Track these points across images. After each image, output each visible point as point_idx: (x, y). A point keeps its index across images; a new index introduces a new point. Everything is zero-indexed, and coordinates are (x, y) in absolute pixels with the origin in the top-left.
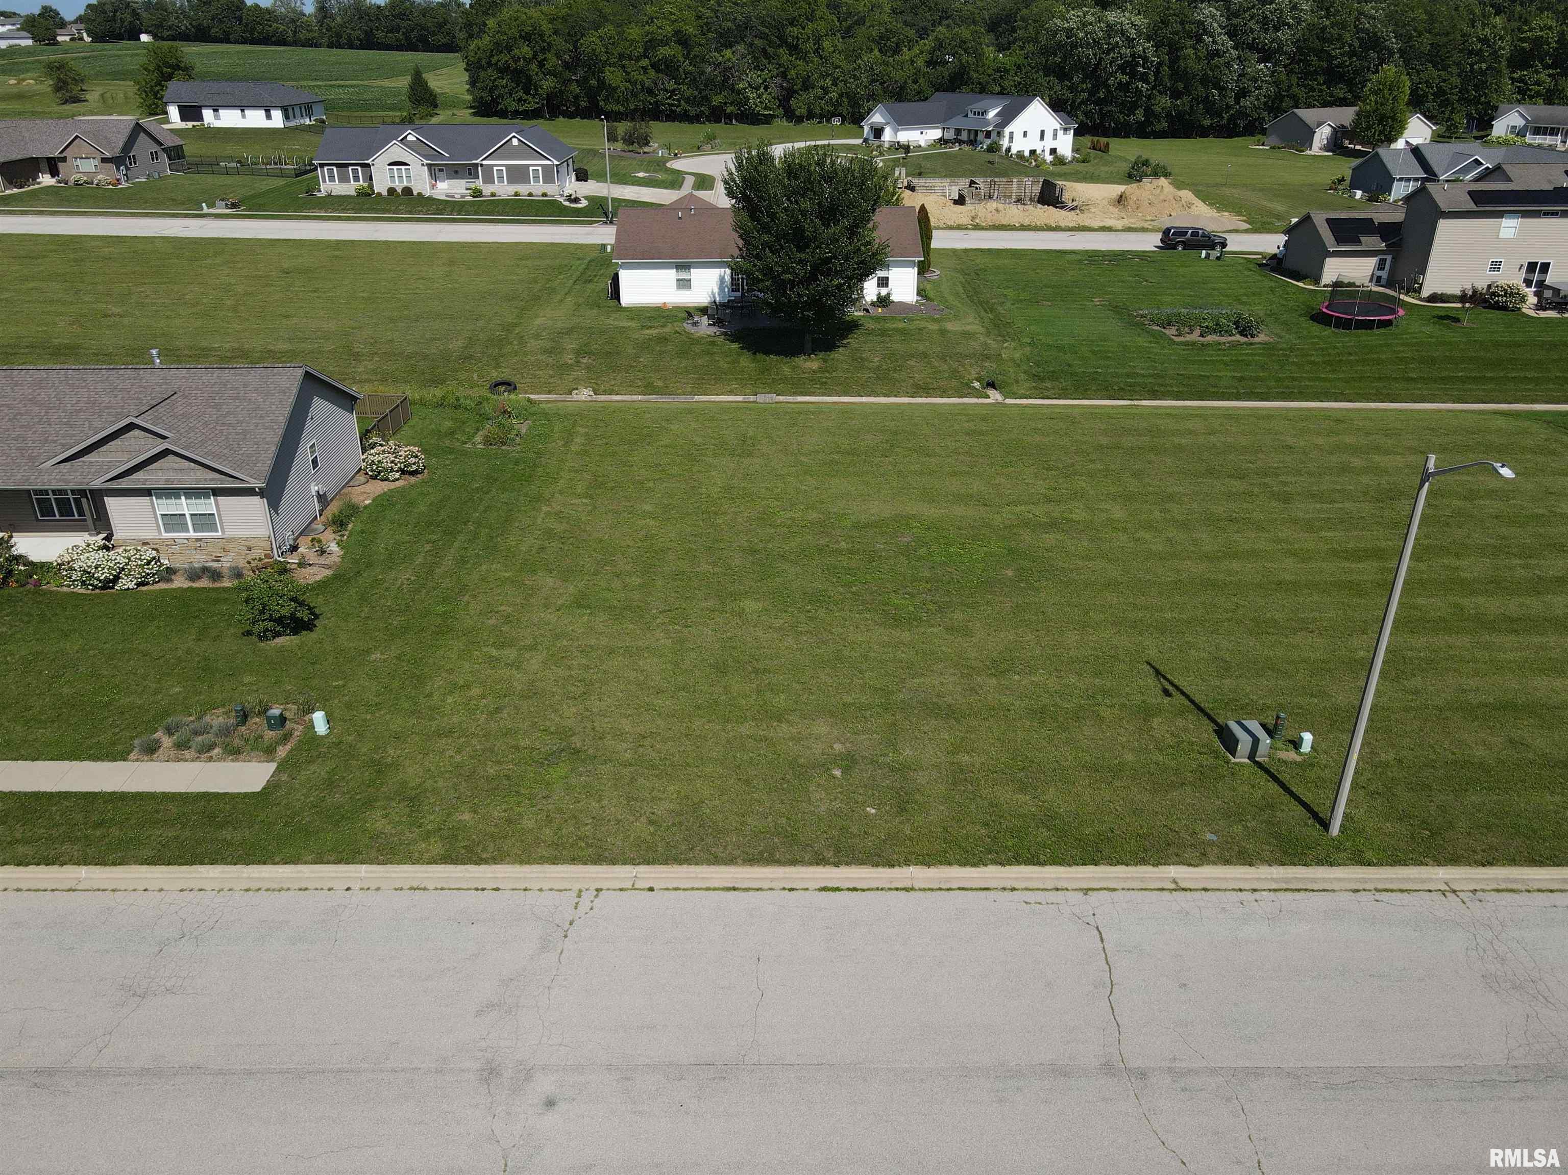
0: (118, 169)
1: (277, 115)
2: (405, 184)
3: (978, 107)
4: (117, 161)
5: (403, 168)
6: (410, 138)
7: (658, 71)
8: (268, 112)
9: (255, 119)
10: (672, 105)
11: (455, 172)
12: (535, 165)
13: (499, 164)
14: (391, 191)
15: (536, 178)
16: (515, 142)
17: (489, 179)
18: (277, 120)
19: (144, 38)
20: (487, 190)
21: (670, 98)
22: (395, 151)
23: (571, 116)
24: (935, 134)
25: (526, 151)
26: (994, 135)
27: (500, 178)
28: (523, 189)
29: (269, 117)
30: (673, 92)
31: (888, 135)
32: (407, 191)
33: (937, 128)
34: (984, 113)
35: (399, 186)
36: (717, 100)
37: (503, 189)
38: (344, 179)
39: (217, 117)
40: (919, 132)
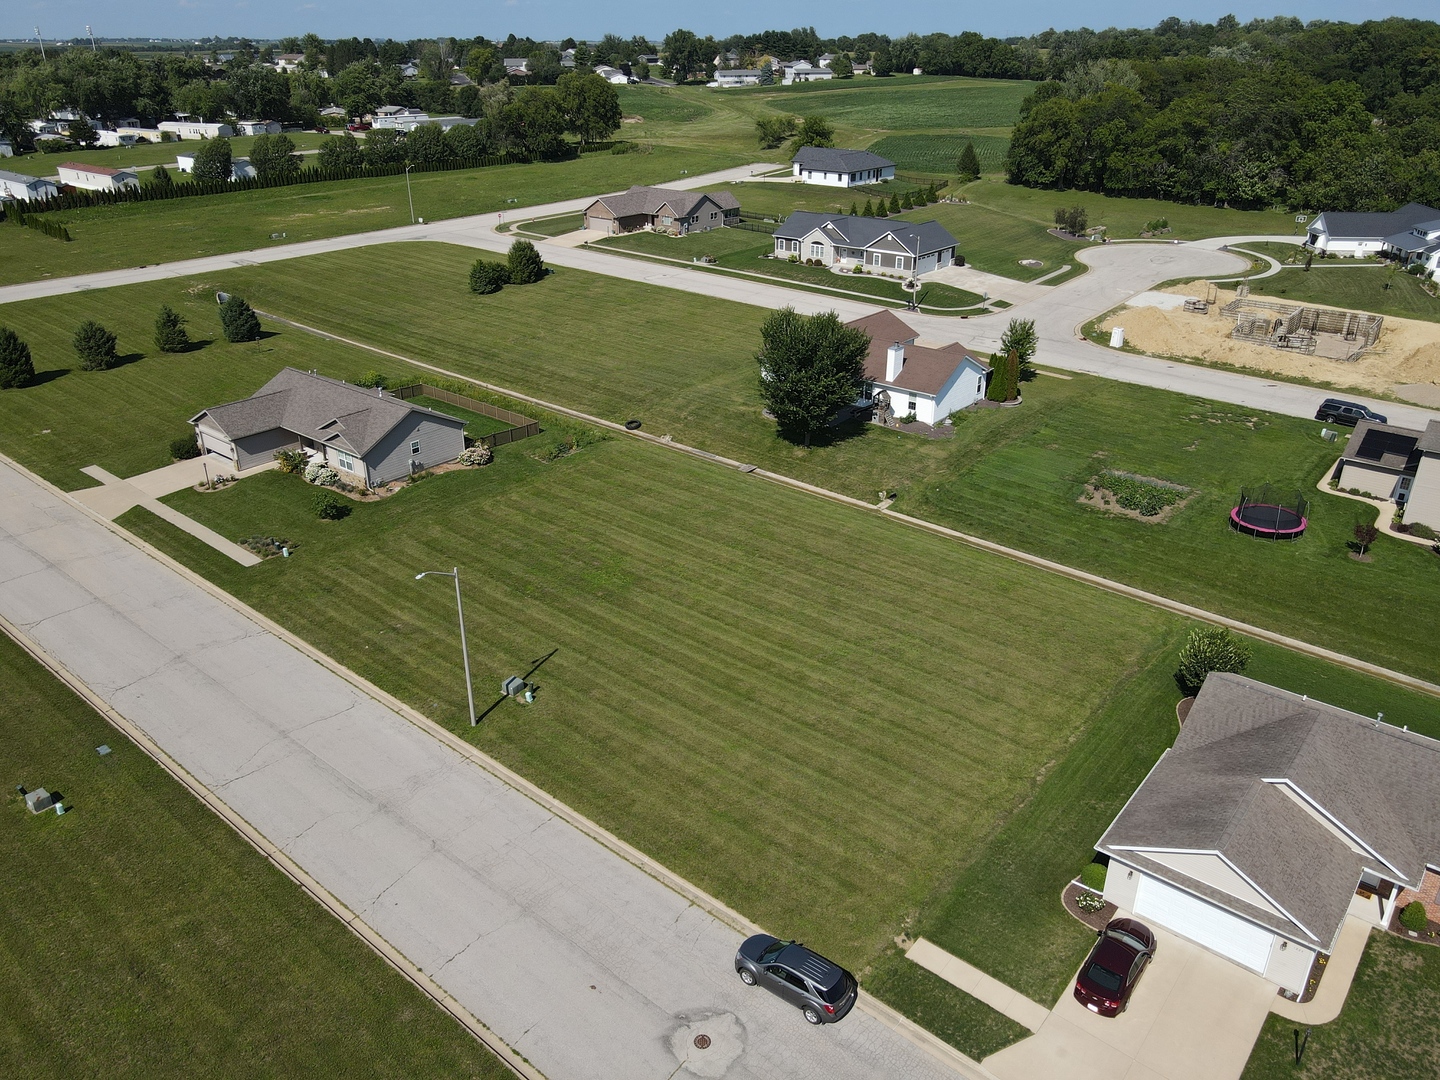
0: (682, 225)
1: (845, 178)
2: (819, 257)
3: (1421, 226)
4: (681, 221)
5: (820, 246)
6: (829, 227)
7: (1164, 156)
8: (840, 176)
9: (831, 180)
10: (1168, 186)
11: (853, 253)
12: (900, 255)
13: (877, 252)
14: (809, 260)
15: (899, 265)
16: (890, 238)
17: (869, 261)
18: (845, 182)
19: (916, 72)
20: (865, 268)
21: (1167, 180)
22: (817, 234)
23: (1082, 189)
24: (1376, 246)
25: (893, 245)
26: (1424, 257)
27: (877, 261)
28: (888, 271)
29: (840, 179)
30: (1171, 175)
31: (1321, 243)
32: (819, 263)
33: (1377, 240)
34: (1426, 234)
35: (814, 258)
36: (1209, 186)
37: (876, 270)
38: (788, 248)
39: (810, 177)
40: (1357, 243)
